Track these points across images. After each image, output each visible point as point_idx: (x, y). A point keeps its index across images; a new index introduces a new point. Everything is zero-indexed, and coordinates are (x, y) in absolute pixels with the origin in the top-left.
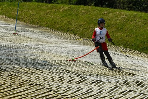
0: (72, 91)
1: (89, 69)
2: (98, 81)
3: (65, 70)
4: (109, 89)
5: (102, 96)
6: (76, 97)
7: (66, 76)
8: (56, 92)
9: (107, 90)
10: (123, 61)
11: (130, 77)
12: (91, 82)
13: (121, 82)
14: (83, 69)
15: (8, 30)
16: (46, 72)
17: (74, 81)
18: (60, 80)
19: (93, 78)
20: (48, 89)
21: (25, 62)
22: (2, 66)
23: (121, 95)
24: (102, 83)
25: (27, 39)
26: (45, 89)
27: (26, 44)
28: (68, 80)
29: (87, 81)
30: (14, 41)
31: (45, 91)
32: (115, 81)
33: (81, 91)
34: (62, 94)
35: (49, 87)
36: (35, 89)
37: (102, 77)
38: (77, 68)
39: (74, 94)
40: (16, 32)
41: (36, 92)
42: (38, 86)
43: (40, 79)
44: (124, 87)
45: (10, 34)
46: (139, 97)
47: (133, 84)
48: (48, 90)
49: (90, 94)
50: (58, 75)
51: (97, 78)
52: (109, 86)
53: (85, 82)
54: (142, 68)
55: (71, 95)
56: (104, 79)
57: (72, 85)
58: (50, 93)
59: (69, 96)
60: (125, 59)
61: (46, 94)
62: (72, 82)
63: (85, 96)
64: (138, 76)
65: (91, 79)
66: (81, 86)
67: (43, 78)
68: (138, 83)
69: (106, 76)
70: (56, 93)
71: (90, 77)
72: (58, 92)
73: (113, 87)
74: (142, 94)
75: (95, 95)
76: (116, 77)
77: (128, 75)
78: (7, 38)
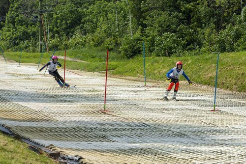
15: (201, 106)
21: (243, 154)
22: (206, 162)
25: (238, 118)
27: (237, 127)
30: (215, 124)
40: (217, 108)
45: (205, 111)
78: (202, 118)
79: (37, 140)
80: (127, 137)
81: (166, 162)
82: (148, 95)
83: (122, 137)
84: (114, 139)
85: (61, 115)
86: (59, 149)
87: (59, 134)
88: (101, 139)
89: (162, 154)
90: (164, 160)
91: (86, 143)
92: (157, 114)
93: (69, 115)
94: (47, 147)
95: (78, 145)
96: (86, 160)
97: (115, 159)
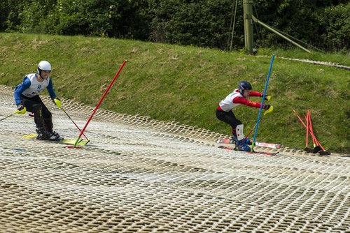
0: (88, 196)
1: (113, 162)
2: (135, 181)
3: (64, 164)
4: (159, 193)
5: (147, 203)
6: (97, 204)
7: (69, 173)
8: (59, 198)
9: (155, 195)
10: (179, 149)
11: (197, 174)
12: (121, 183)
13: (180, 182)
14: (99, 161)
16: (27, 167)
17: (87, 181)
18: (59, 180)
19: (124, 175)
20: (42, 193)
23: (184, 201)
24: (143, 183)
26: (34, 193)
28: (75, 180)
29: (113, 181)
31: (37, 197)
32: (168, 181)
33: (106, 196)
34: (70, 201)
35: (42, 191)
36: (16, 194)
37: (142, 175)
38: (88, 161)
39: (94, 200)
41: (19, 197)
42: (20, 188)
43: (20, 178)
44: (187, 189)
46: (218, 204)
47: (205, 186)
48: (41, 195)
49: (124, 200)
50: (53, 172)
51: (131, 177)
52: (157, 188)
53: (110, 183)
54: (219, 160)
55: (88, 202)
56: (146, 178)
57: (86, 188)
58: (46, 199)
59: (84, 204)
60: (182, 146)
61: (40, 201)
62: (83, 182)
63: (116, 204)
64: (213, 172)
65: (121, 178)
66: (104, 189)
67: (25, 177)
68: (214, 184)
69: (149, 173)
70: (59, 200)
71: (117, 174)
72: (62, 198)
73: (166, 190)
74: (224, 200)
75: (133, 203)
76: (169, 174)
77: (193, 171)
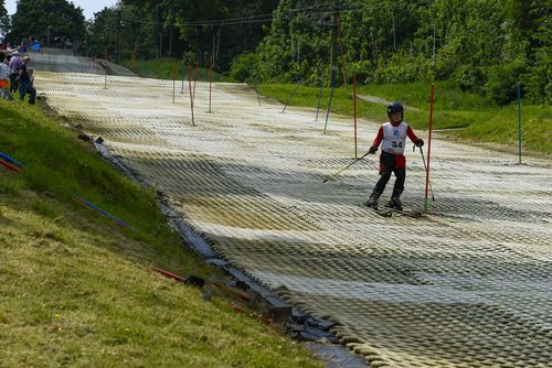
79: (258, 274)
80: (456, 275)
81: (524, 342)
82: (522, 184)
83: (444, 273)
84: (427, 277)
85: (334, 218)
86: (297, 297)
87: (314, 261)
88: (399, 277)
89: (519, 321)
90: (521, 335)
91: (362, 284)
92: (531, 226)
93: (350, 219)
94: (273, 290)
95: (346, 288)
96: (346, 327)
97: (412, 329)
